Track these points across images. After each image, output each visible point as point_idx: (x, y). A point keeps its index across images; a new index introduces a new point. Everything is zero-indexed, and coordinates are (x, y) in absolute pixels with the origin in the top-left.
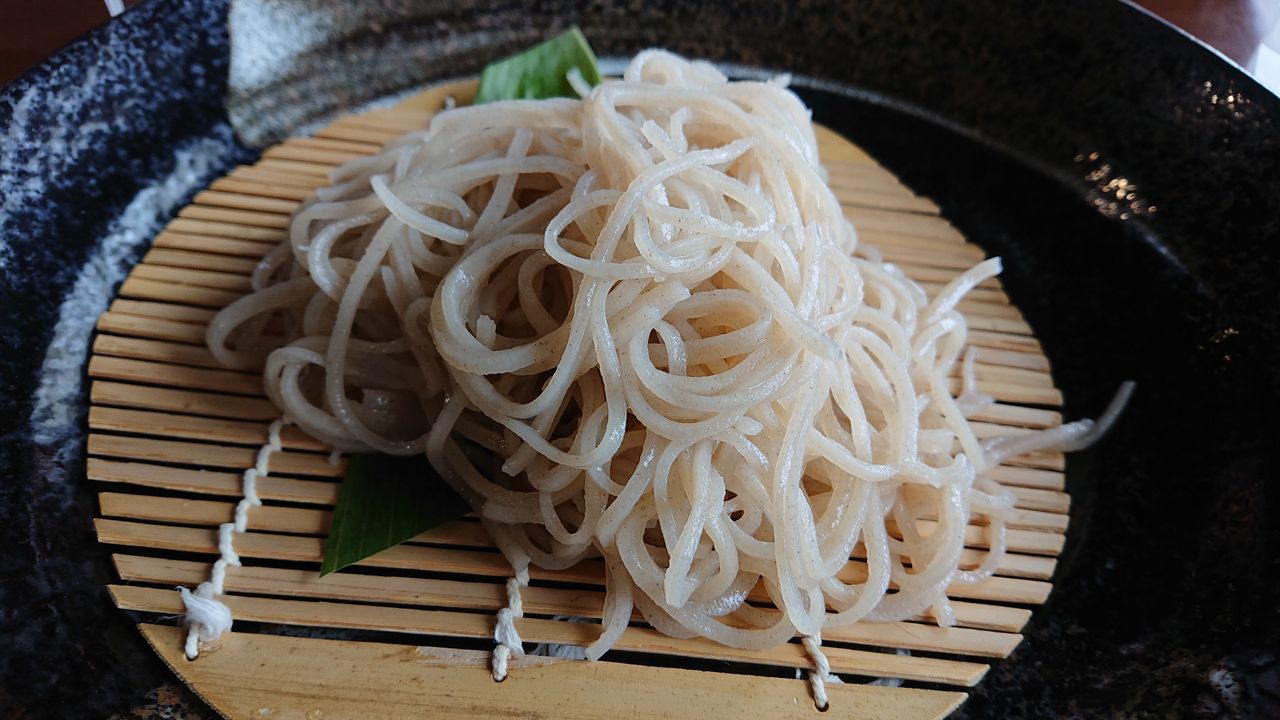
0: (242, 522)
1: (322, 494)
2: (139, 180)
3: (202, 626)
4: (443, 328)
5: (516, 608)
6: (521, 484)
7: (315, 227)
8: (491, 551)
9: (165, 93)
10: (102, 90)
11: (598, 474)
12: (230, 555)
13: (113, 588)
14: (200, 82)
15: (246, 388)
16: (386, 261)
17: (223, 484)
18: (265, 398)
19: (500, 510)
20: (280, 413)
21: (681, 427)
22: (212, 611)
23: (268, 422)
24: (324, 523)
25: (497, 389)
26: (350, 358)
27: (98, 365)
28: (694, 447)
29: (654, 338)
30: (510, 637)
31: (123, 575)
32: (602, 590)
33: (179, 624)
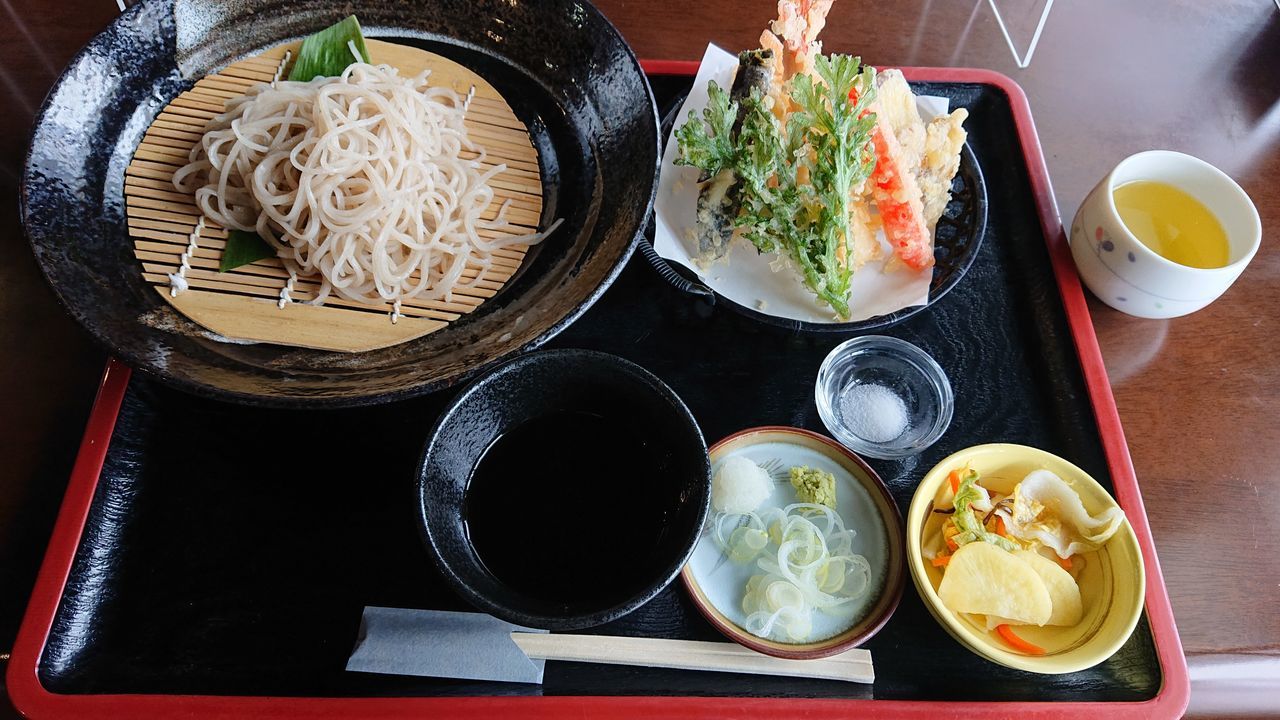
0: (190, 254)
1: (221, 245)
2: (137, 101)
3: (177, 287)
4: (256, 187)
5: (291, 287)
6: (287, 244)
7: (212, 140)
8: (283, 269)
9: (146, 55)
10: (116, 56)
11: (312, 243)
12: (186, 265)
13: (143, 274)
14: (162, 48)
15: (189, 201)
16: (238, 156)
17: (183, 239)
18: (196, 205)
19: (282, 254)
20: (203, 214)
21: (341, 228)
22: (181, 281)
23: (199, 216)
24: (221, 255)
25: (277, 210)
26: (227, 192)
27: (128, 190)
28: (347, 234)
29: (334, 194)
30: (287, 296)
31: (147, 270)
32: (320, 284)
33: (169, 286)
